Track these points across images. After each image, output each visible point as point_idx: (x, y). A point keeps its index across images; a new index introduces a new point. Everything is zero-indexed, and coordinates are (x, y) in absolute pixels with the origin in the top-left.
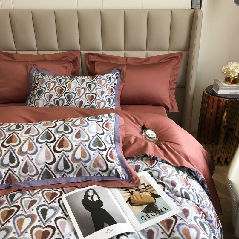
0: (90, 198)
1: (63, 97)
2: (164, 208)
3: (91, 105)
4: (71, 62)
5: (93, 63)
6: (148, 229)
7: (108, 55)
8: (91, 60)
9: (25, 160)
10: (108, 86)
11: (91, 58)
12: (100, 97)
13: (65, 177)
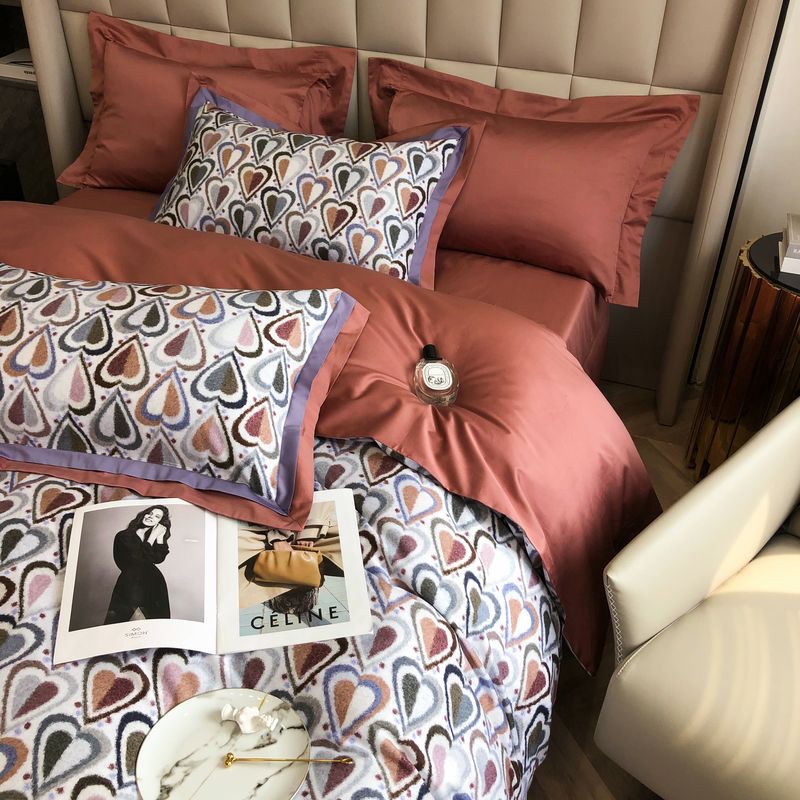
0: (141, 533)
1: (257, 201)
2: (331, 609)
3: (334, 240)
4: (324, 82)
5: (389, 93)
6: (253, 656)
7: (441, 74)
8: (385, 83)
9: (18, 388)
10: (402, 186)
11: (385, 77)
12: (367, 218)
13: (117, 455)
